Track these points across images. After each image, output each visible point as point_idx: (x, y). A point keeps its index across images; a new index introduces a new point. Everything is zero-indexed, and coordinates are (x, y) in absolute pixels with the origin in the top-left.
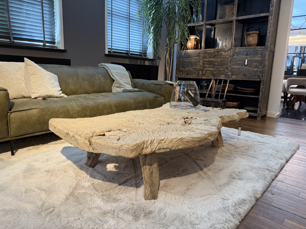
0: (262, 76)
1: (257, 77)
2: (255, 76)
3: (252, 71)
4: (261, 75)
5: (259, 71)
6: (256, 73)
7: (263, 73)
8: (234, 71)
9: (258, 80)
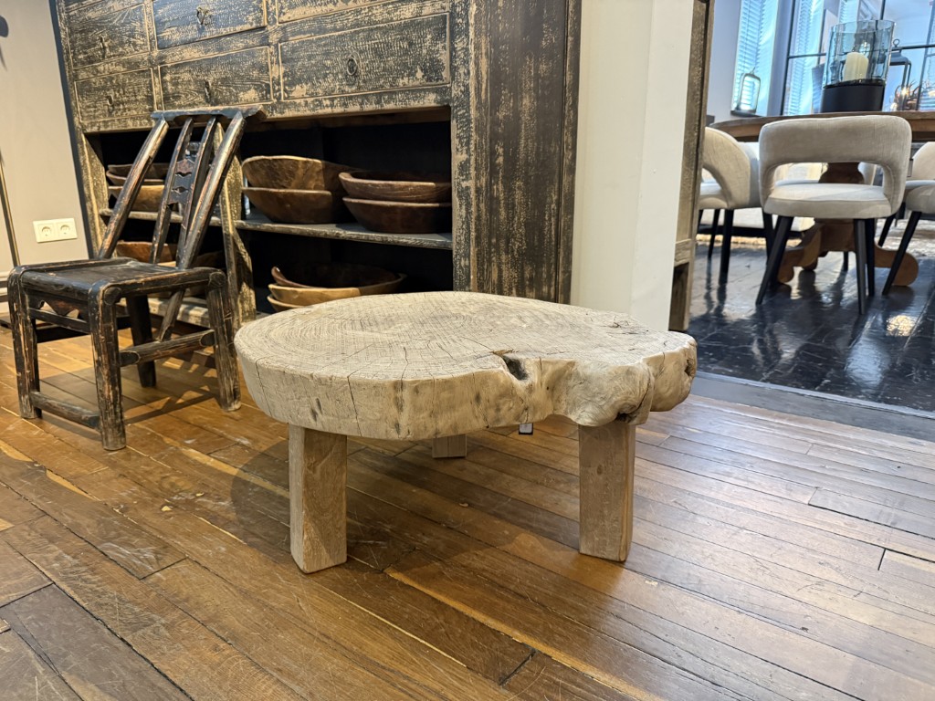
0: (452, 58)
1: (419, 74)
2: (411, 74)
3: (385, 31)
4: (444, 57)
5: (429, 24)
6: (411, 44)
7: (452, 39)
8: (294, 50)
9: (430, 101)
